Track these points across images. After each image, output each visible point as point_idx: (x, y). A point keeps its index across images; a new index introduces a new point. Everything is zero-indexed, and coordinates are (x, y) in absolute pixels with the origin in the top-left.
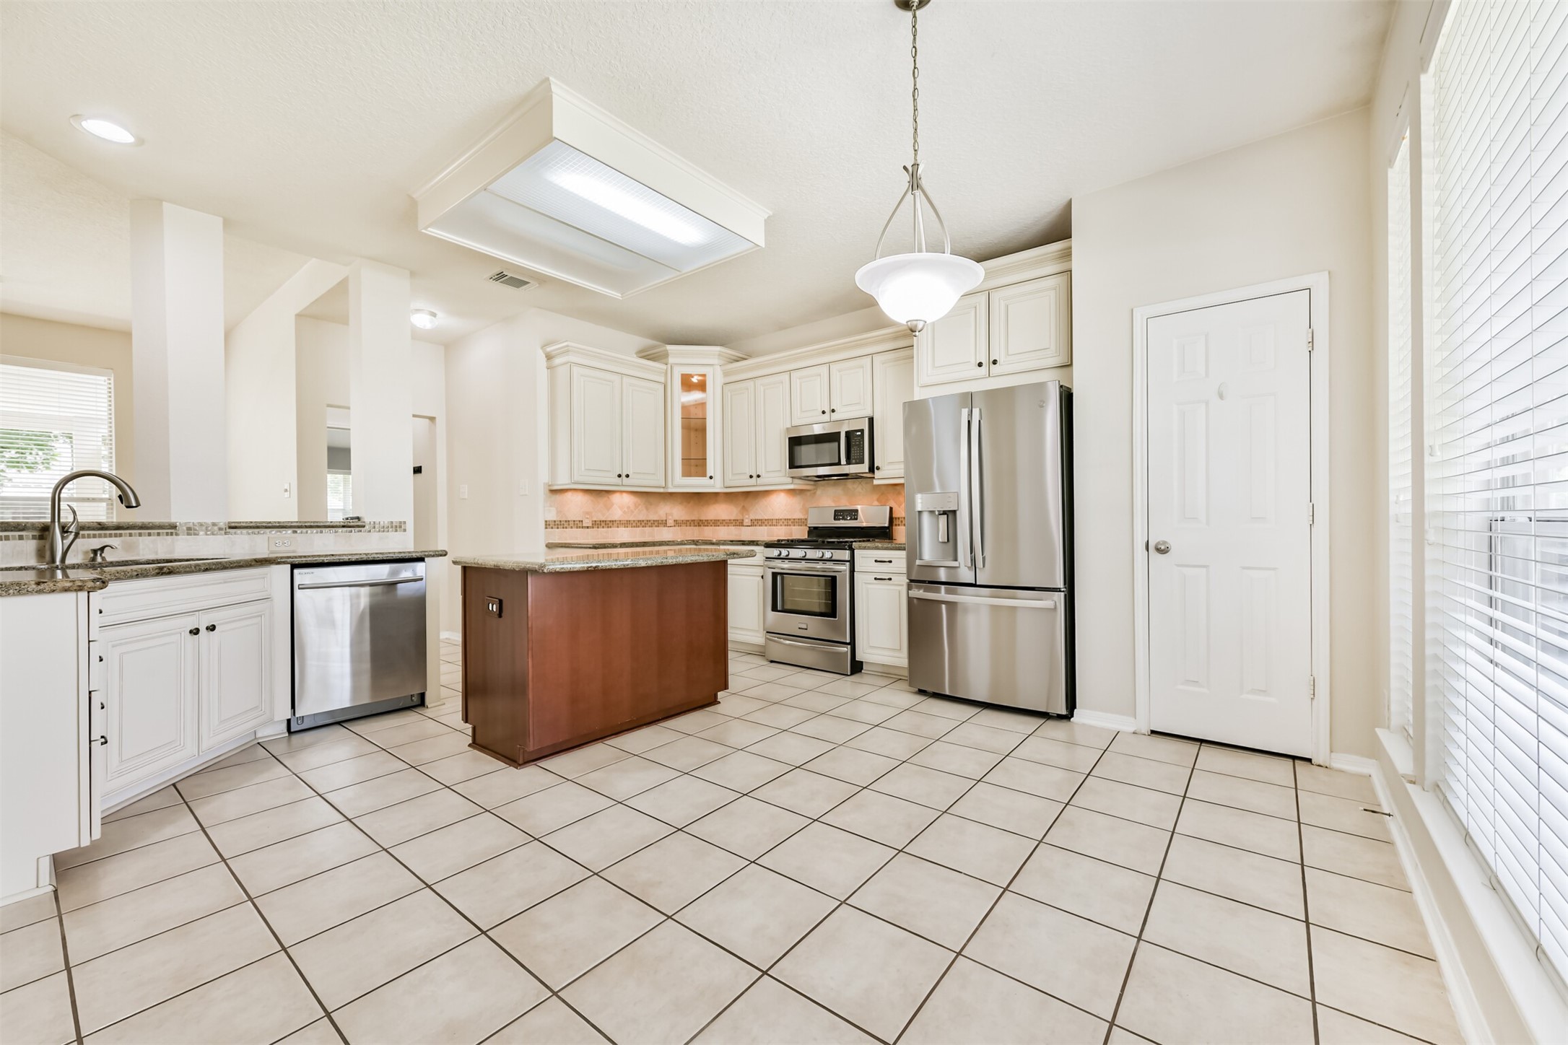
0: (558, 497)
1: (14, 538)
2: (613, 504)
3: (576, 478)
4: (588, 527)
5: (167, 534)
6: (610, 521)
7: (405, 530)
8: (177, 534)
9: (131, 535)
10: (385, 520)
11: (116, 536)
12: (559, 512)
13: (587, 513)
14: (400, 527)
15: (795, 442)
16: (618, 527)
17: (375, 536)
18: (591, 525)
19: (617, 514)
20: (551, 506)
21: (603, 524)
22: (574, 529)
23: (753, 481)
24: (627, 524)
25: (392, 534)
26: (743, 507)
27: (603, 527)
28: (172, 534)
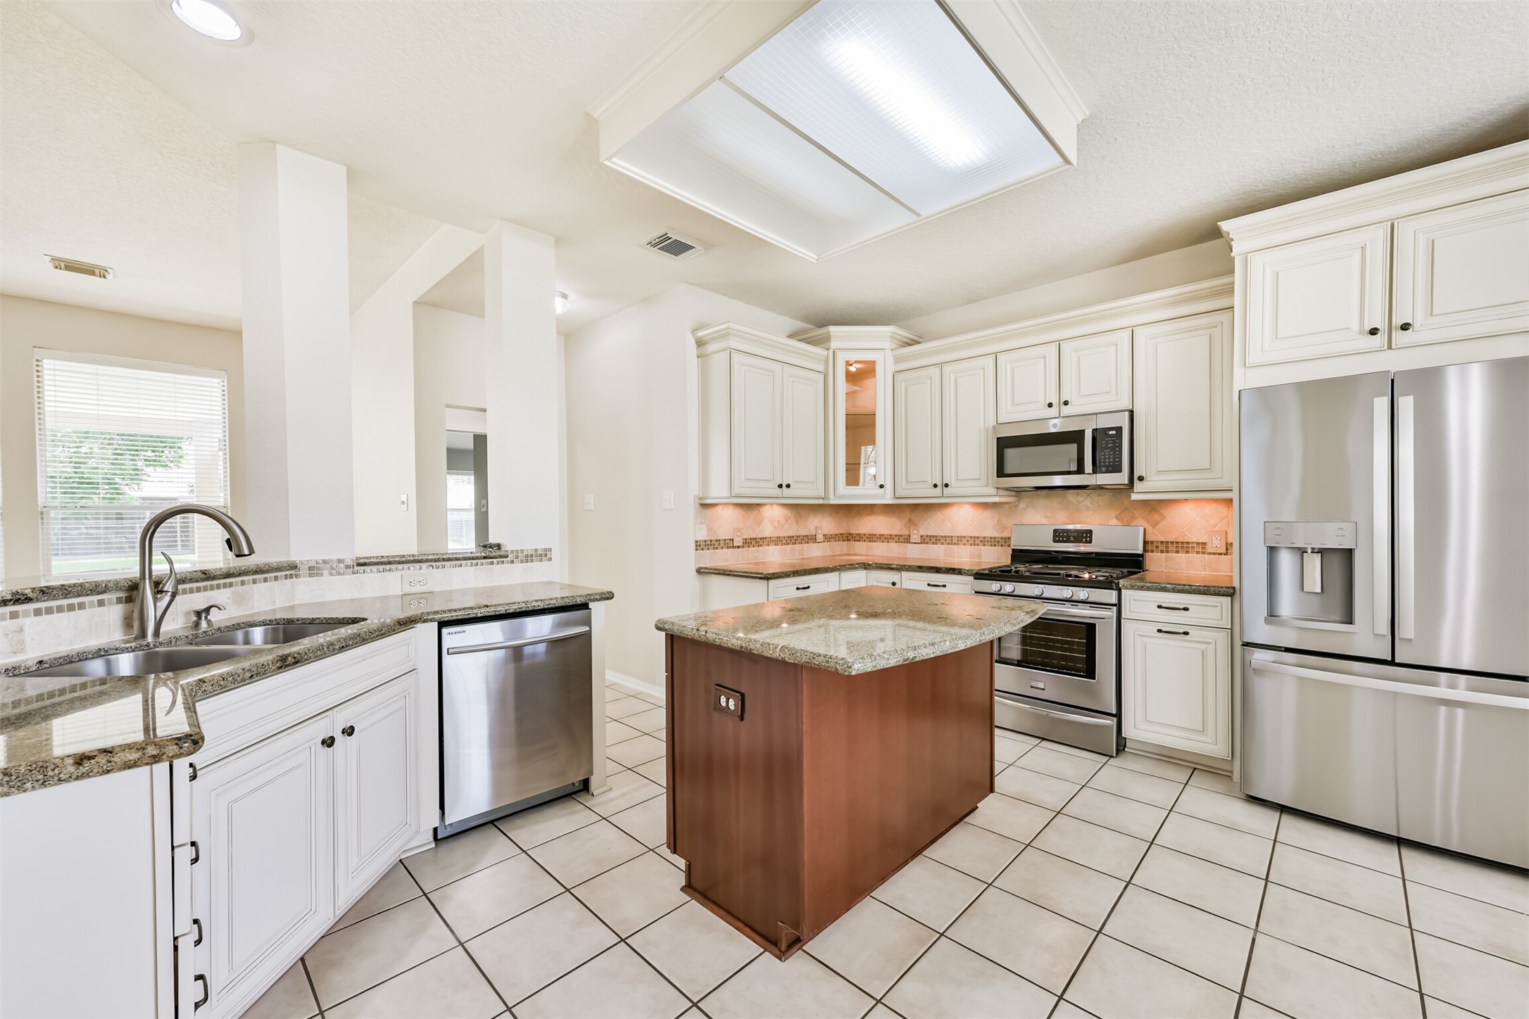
0: (709, 512)
1: (91, 605)
2: (762, 520)
3: (737, 491)
4: (738, 547)
5: (286, 577)
6: (761, 538)
7: (550, 559)
8: (297, 576)
9: (243, 583)
10: (528, 547)
11: (225, 586)
12: (710, 530)
13: (738, 530)
14: (546, 555)
15: (1004, 444)
16: (768, 545)
17: (518, 566)
18: (741, 544)
19: (767, 530)
20: (701, 523)
21: (753, 542)
22: (725, 550)
23: (938, 491)
24: (778, 541)
25: (536, 565)
26: (910, 519)
27: (754, 546)
28: (291, 577)
